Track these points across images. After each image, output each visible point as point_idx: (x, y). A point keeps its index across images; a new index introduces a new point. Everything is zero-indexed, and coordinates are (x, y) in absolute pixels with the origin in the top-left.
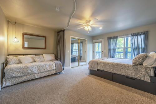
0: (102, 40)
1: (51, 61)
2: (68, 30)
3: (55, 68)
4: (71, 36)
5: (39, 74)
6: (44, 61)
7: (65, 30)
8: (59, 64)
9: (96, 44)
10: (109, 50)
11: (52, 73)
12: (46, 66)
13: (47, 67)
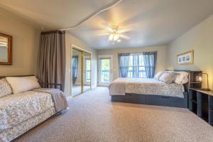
0: (111, 56)
1: (31, 90)
2: (69, 32)
3: (52, 104)
4: (73, 45)
5: (15, 129)
6: (12, 93)
7: (64, 31)
8: (59, 95)
9: (103, 60)
10: (120, 68)
11: (47, 115)
12: (31, 104)
13: (35, 106)
